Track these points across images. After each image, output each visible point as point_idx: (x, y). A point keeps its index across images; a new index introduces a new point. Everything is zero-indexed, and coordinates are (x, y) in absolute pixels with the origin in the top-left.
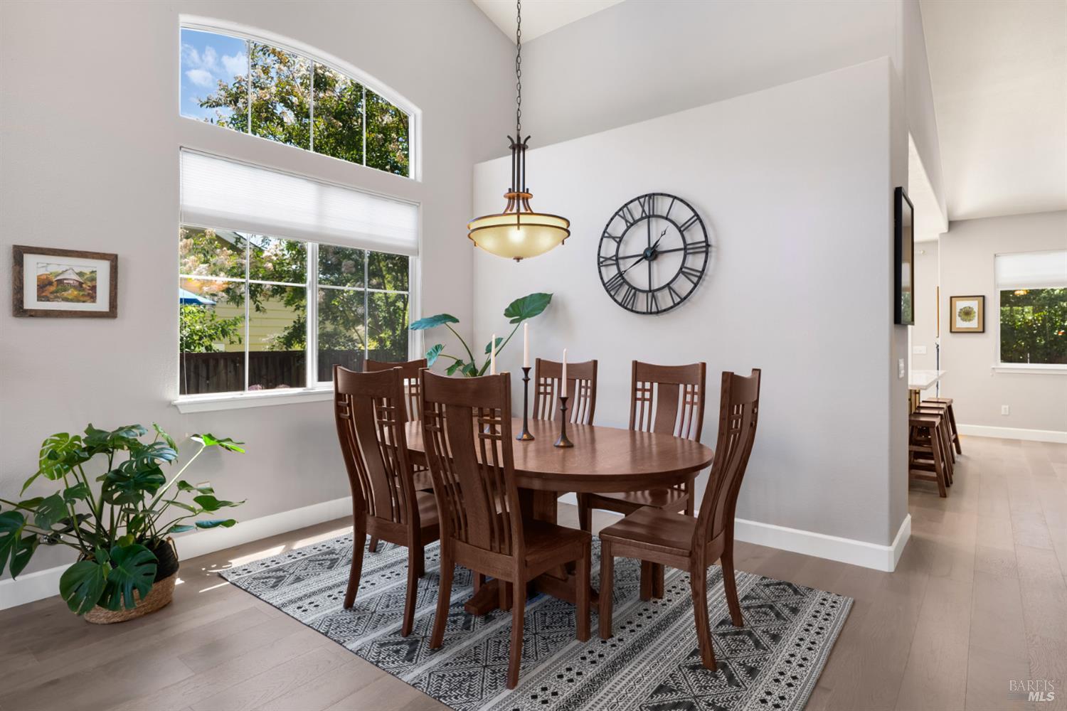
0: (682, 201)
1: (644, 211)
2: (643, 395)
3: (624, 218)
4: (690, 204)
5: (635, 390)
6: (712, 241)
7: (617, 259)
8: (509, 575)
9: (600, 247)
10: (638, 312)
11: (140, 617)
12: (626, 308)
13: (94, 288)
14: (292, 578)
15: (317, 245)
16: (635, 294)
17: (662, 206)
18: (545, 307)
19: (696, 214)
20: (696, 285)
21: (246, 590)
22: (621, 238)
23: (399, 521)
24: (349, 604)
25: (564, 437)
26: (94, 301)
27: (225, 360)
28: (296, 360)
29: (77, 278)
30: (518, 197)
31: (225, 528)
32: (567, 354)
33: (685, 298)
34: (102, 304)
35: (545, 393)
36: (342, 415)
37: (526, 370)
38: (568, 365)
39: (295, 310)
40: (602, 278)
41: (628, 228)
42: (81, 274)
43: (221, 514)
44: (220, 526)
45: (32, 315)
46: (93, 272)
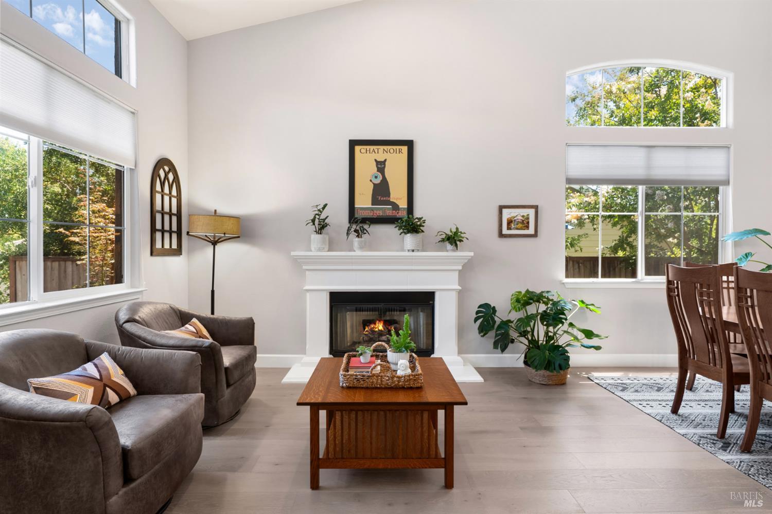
11: (554, 385)
13: (528, 222)
14: (633, 390)
15: (644, 187)
21: (605, 388)
23: (715, 365)
24: (675, 410)
26: (528, 229)
27: (573, 261)
28: (619, 263)
29: (521, 218)
31: (595, 350)
34: (531, 231)
36: (672, 294)
39: (620, 228)
42: (523, 216)
43: (594, 342)
44: (593, 348)
45: (505, 237)
46: (528, 215)
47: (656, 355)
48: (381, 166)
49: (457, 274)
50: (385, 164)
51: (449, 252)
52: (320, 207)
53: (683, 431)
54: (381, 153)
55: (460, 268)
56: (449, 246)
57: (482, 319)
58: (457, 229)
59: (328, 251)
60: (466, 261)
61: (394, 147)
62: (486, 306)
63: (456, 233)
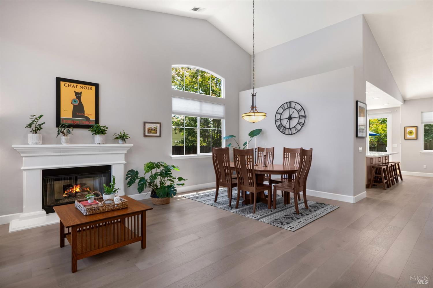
0: (298, 104)
1: (288, 106)
2: (286, 156)
3: (282, 108)
4: (301, 105)
5: (284, 155)
6: (307, 114)
7: (280, 120)
8: (253, 191)
9: (275, 116)
10: (286, 134)
12: (283, 133)
13: (157, 130)
14: (200, 198)
15: (200, 117)
16: (285, 129)
17: (293, 105)
18: (260, 133)
19: (302, 107)
20: (302, 127)
21: (191, 199)
22: (281, 114)
23: (227, 182)
24: (215, 201)
25: (265, 164)
26: (157, 133)
29: (154, 128)
30: (254, 108)
32: (266, 145)
33: (299, 130)
35: (260, 156)
37: (256, 149)
38: (266, 149)
40: (276, 125)
41: (283, 111)
42: (155, 127)
43: (182, 182)
44: (181, 185)
45: (147, 137)
46: (157, 127)
47: (204, 184)
48: (78, 95)
49: (124, 155)
50: (81, 95)
51: (120, 144)
52: (37, 116)
53: (220, 207)
54: (78, 88)
55: (126, 152)
56: (120, 141)
57: (130, 178)
58: (124, 132)
59: (42, 144)
60: (129, 149)
61: (87, 86)
62: (132, 171)
63: (124, 134)
